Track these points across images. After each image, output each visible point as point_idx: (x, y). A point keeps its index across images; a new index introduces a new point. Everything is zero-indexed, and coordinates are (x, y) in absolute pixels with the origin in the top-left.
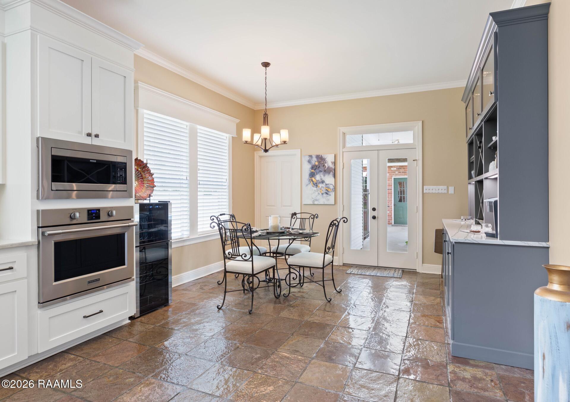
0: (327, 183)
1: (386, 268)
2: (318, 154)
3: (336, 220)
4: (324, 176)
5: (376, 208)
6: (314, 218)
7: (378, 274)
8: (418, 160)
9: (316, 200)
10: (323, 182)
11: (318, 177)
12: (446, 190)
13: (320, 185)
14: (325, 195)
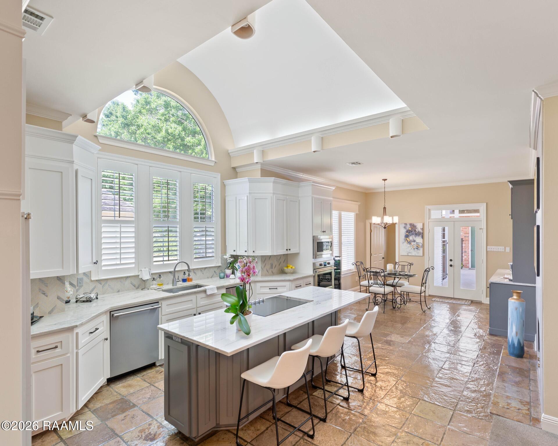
0: (418, 242)
1: (459, 299)
2: (411, 222)
3: (428, 268)
4: (415, 237)
5: (453, 265)
6: (411, 265)
7: (454, 302)
8: (484, 229)
9: (410, 253)
10: (414, 241)
11: (411, 238)
12: (504, 249)
13: (413, 243)
14: (416, 250)
